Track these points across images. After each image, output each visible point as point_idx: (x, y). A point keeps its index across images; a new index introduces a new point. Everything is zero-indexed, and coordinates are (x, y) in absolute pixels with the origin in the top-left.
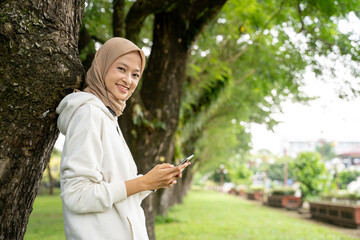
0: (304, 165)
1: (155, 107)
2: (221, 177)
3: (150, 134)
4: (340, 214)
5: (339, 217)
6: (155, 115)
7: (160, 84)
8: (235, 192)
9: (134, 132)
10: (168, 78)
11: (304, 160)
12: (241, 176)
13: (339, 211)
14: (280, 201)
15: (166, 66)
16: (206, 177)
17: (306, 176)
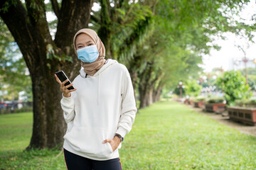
0: (228, 80)
1: (65, 46)
2: (181, 91)
3: (61, 65)
4: (244, 116)
5: (244, 118)
6: (65, 51)
7: (69, 28)
8: (188, 102)
9: (48, 65)
10: (75, 23)
11: (227, 76)
12: (193, 90)
13: (244, 113)
14: (212, 108)
15: (73, 14)
16: (171, 92)
17: (229, 88)
